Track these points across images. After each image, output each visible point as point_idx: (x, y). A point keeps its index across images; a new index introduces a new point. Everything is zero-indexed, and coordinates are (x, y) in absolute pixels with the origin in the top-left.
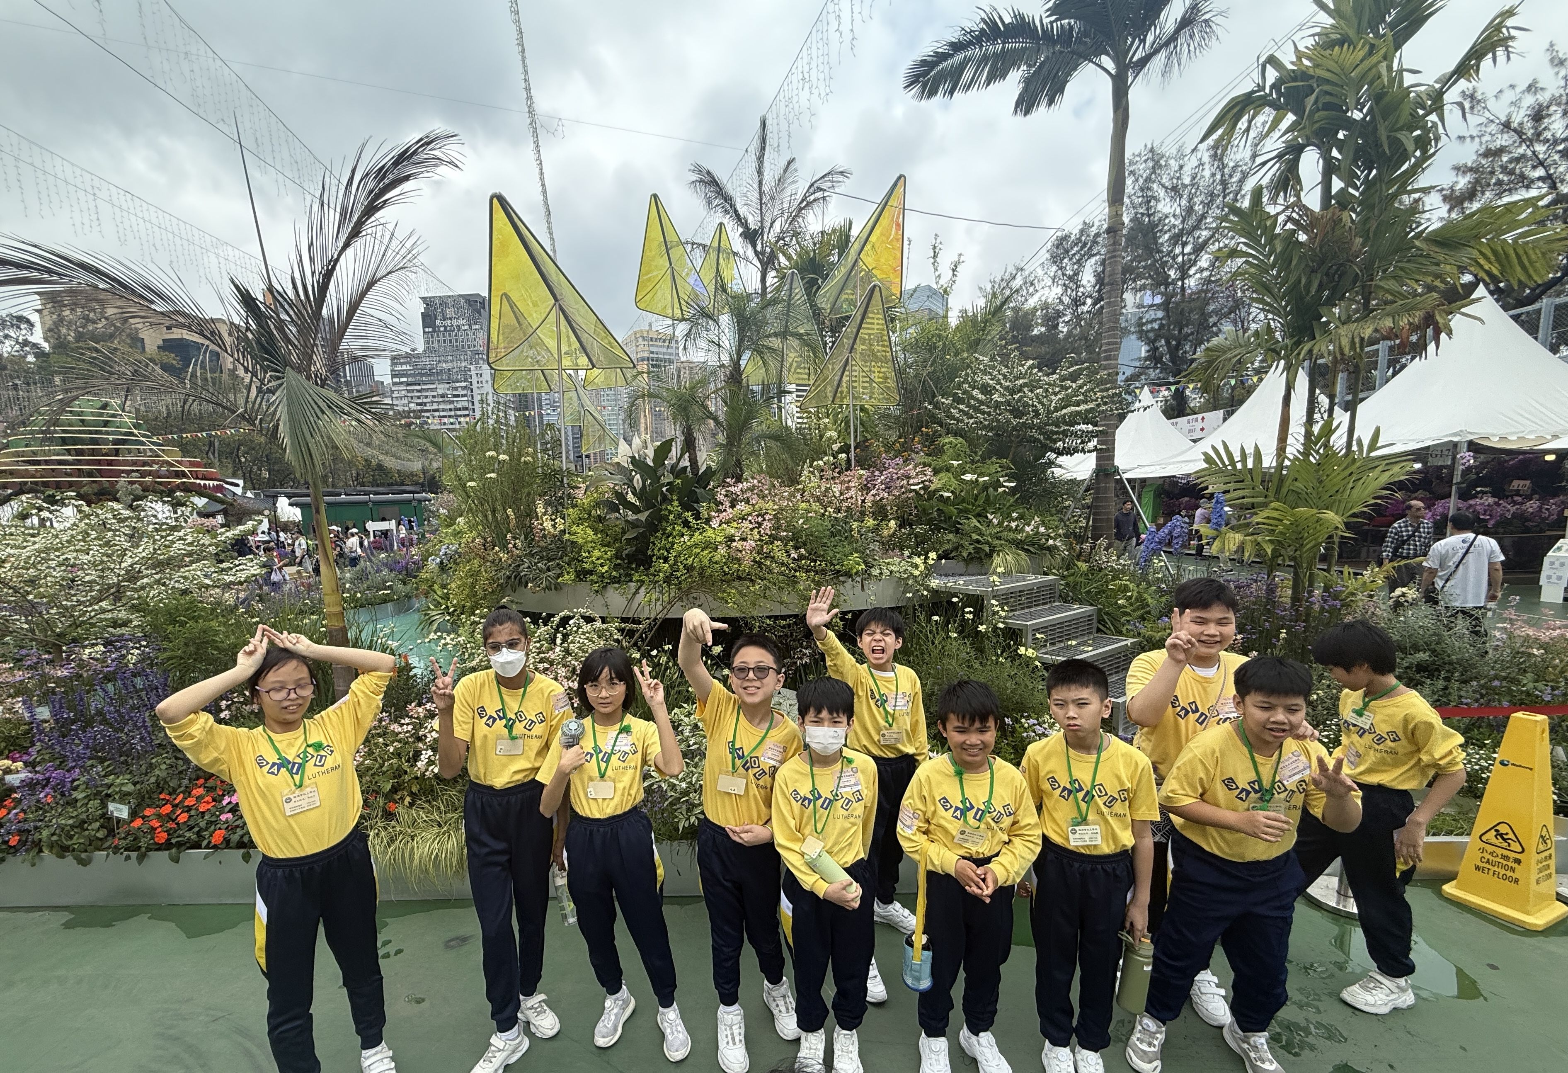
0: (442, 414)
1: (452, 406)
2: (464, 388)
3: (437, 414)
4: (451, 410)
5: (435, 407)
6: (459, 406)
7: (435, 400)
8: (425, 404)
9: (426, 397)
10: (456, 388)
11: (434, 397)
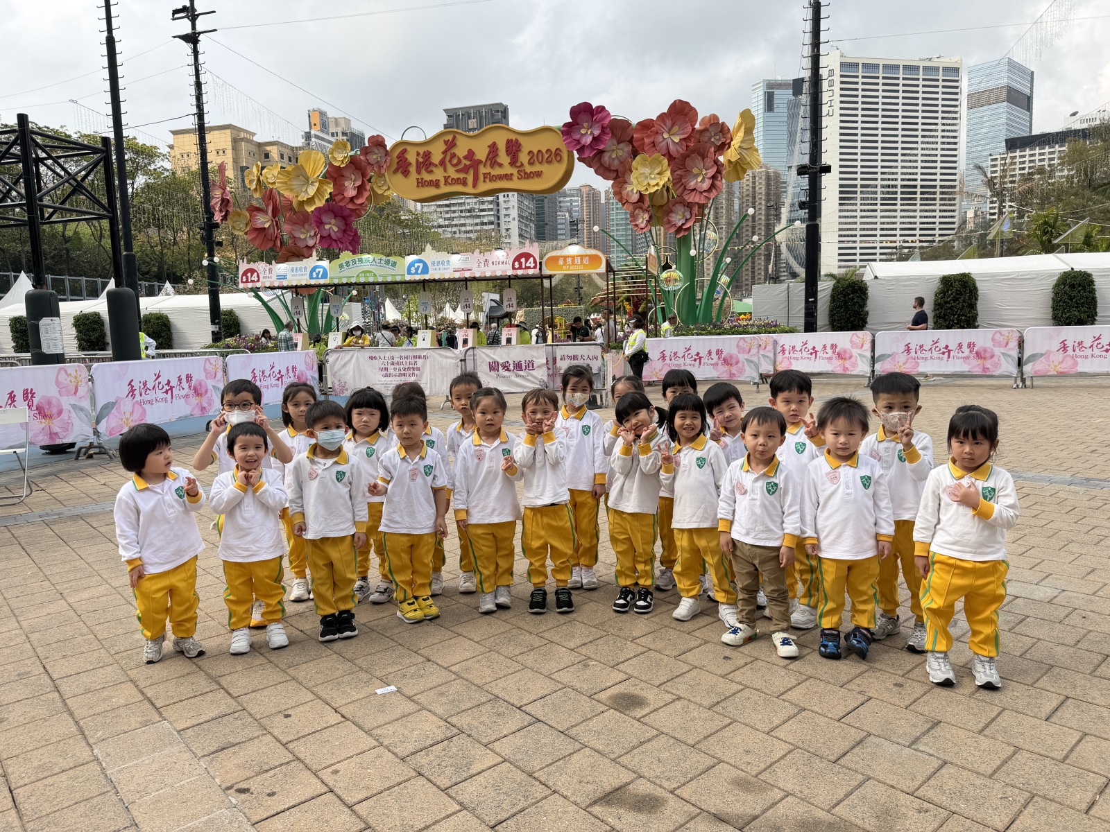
0: (468, 228)
1: (478, 221)
2: (490, 203)
3: (463, 229)
4: (477, 224)
5: (462, 221)
6: (485, 220)
7: (463, 214)
8: (452, 219)
9: (454, 212)
10: (483, 203)
11: (462, 211)
